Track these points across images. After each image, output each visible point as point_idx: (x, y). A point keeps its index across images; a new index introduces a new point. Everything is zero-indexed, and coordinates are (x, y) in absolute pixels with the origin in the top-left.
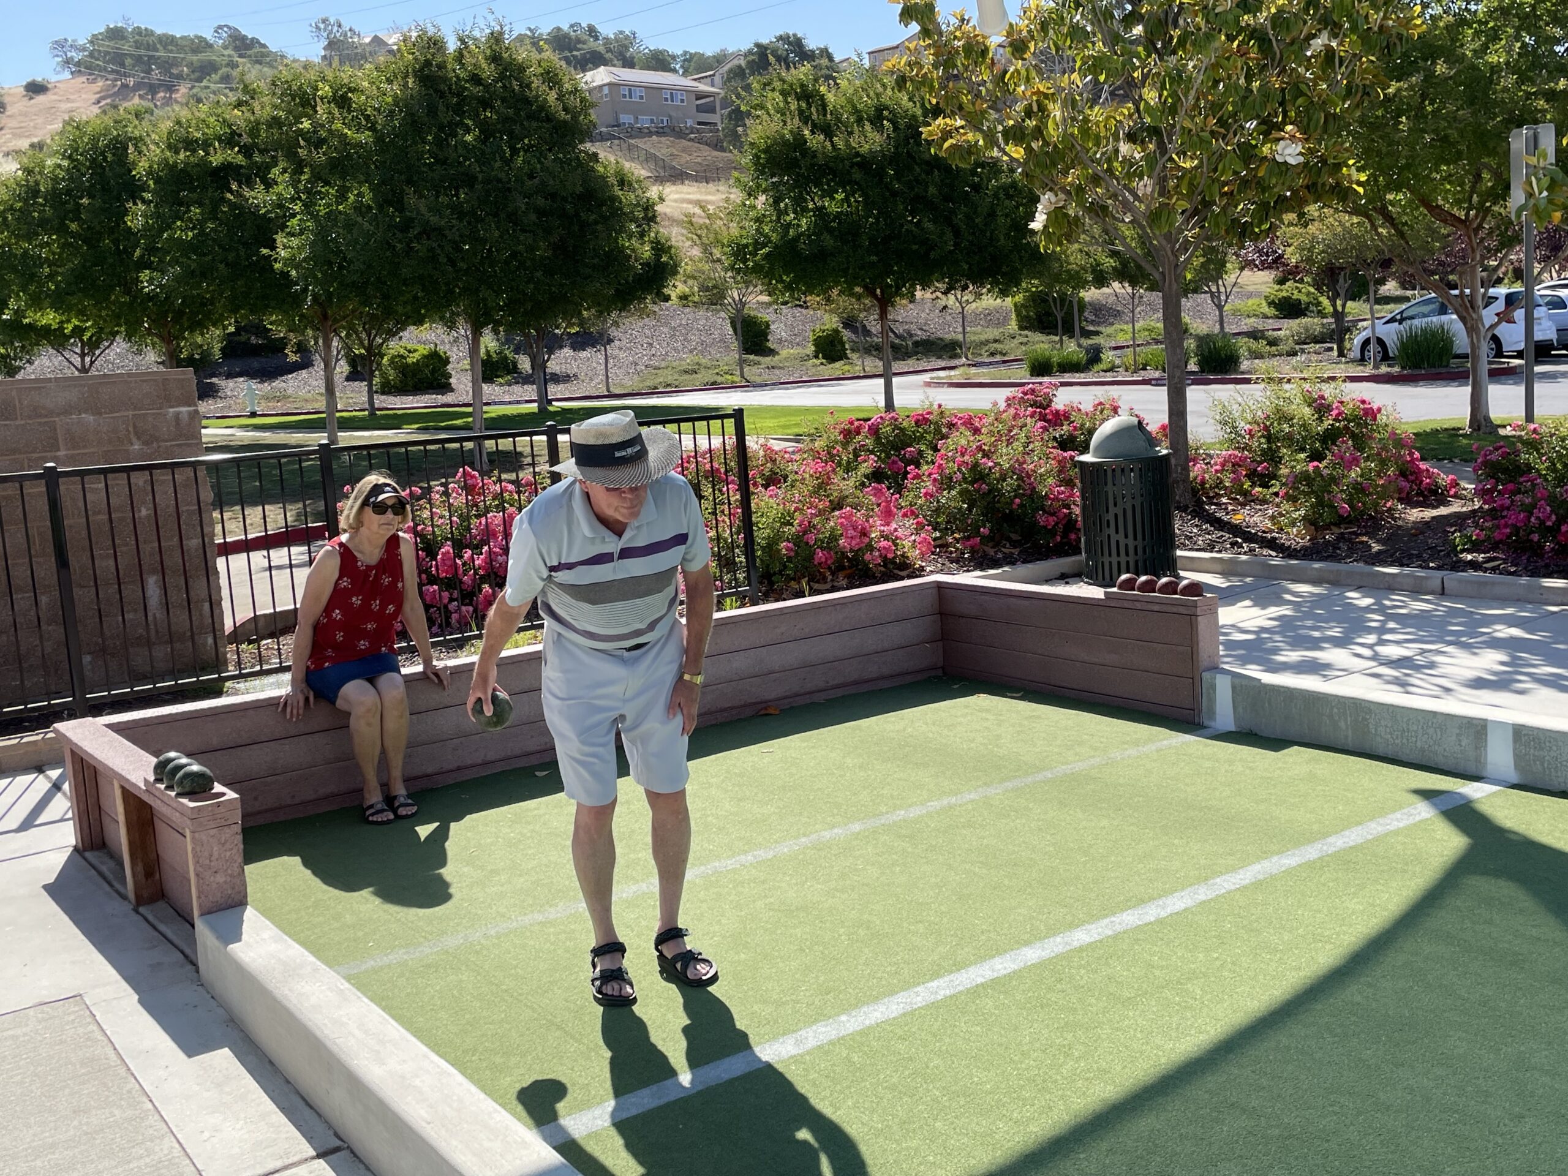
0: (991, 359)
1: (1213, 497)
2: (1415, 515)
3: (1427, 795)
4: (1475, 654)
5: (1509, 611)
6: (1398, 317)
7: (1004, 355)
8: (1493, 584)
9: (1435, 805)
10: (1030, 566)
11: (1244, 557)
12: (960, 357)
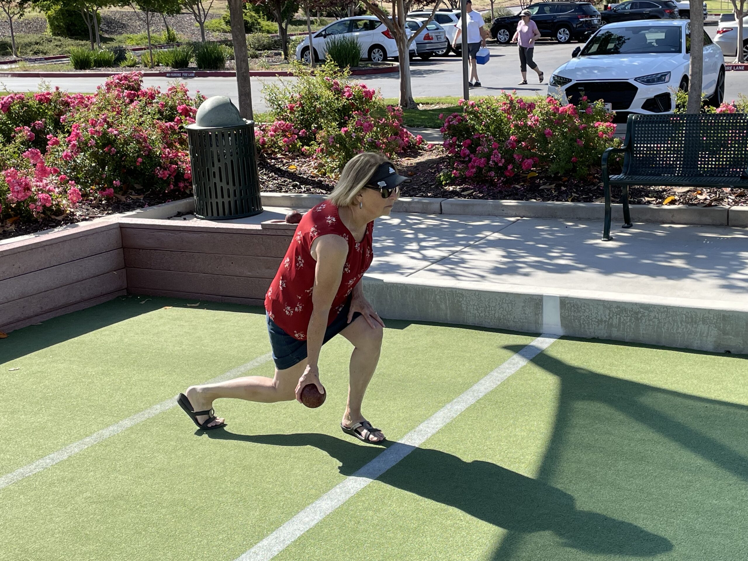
0: (35, 57)
1: (271, 154)
2: (406, 162)
3: (516, 349)
4: (484, 252)
5: (486, 222)
6: (323, 33)
7: (45, 54)
8: (473, 205)
9: (524, 356)
10: (155, 207)
11: (305, 195)
12: (11, 55)
